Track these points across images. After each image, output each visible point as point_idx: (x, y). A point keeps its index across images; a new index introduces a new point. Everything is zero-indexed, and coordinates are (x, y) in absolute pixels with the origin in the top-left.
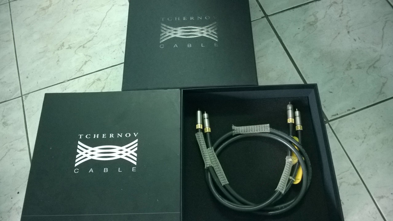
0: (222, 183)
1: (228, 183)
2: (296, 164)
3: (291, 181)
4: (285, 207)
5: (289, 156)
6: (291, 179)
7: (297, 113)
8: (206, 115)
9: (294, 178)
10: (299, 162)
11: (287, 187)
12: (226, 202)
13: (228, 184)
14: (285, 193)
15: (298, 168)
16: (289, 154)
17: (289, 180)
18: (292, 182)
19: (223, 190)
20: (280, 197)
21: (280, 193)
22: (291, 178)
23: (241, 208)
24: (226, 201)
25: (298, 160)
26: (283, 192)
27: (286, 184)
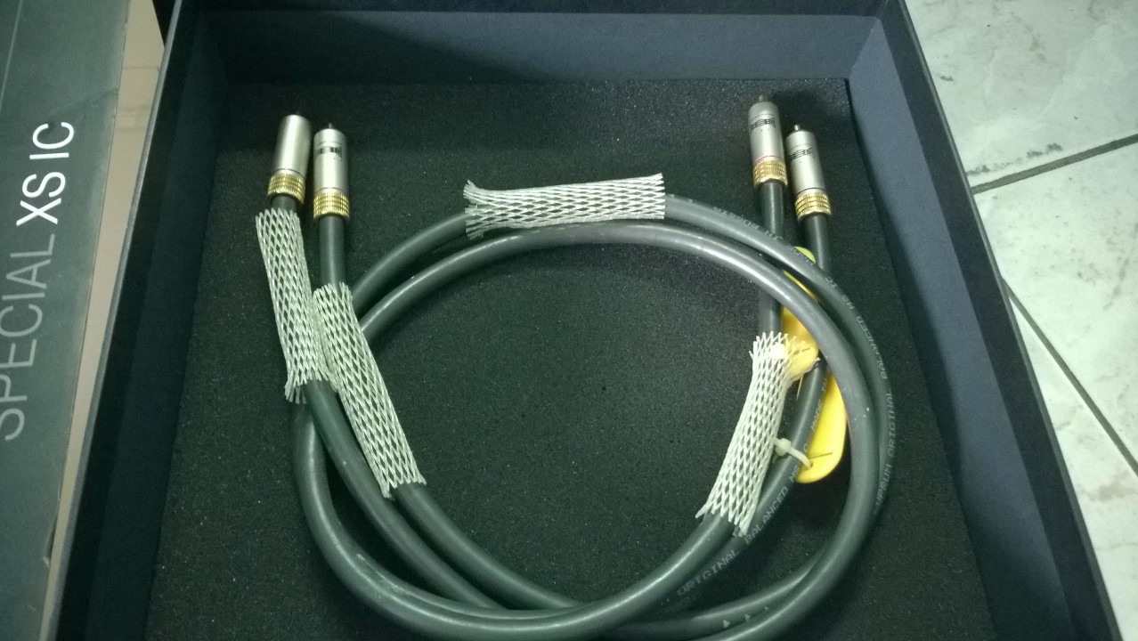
0: (382, 482)
1: (421, 479)
2: (807, 376)
3: (785, 464)
4: (758, 615)
5: (772, 333)
6: (787, 455)
7: (800, 139)
8: (330, 137)
9: (800, 448)
10: (823, 363)
11: (765, 499)
12: (392, 591)
13: (417, 485)
14: (758, 529)
15: (822, 394)
16: (768, 325)
17: (776, 459)
18: (791, 468)
19: (388, 522)
20: (729, 555)
21: (729, 530)
22: (784, 445)
23: (484, 627)
24: (395, 587)
25: (820, 355)
26: (744, 525)
27: (760, 480)
